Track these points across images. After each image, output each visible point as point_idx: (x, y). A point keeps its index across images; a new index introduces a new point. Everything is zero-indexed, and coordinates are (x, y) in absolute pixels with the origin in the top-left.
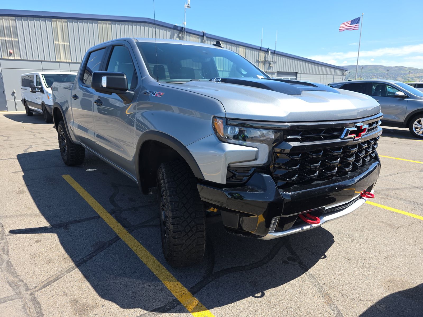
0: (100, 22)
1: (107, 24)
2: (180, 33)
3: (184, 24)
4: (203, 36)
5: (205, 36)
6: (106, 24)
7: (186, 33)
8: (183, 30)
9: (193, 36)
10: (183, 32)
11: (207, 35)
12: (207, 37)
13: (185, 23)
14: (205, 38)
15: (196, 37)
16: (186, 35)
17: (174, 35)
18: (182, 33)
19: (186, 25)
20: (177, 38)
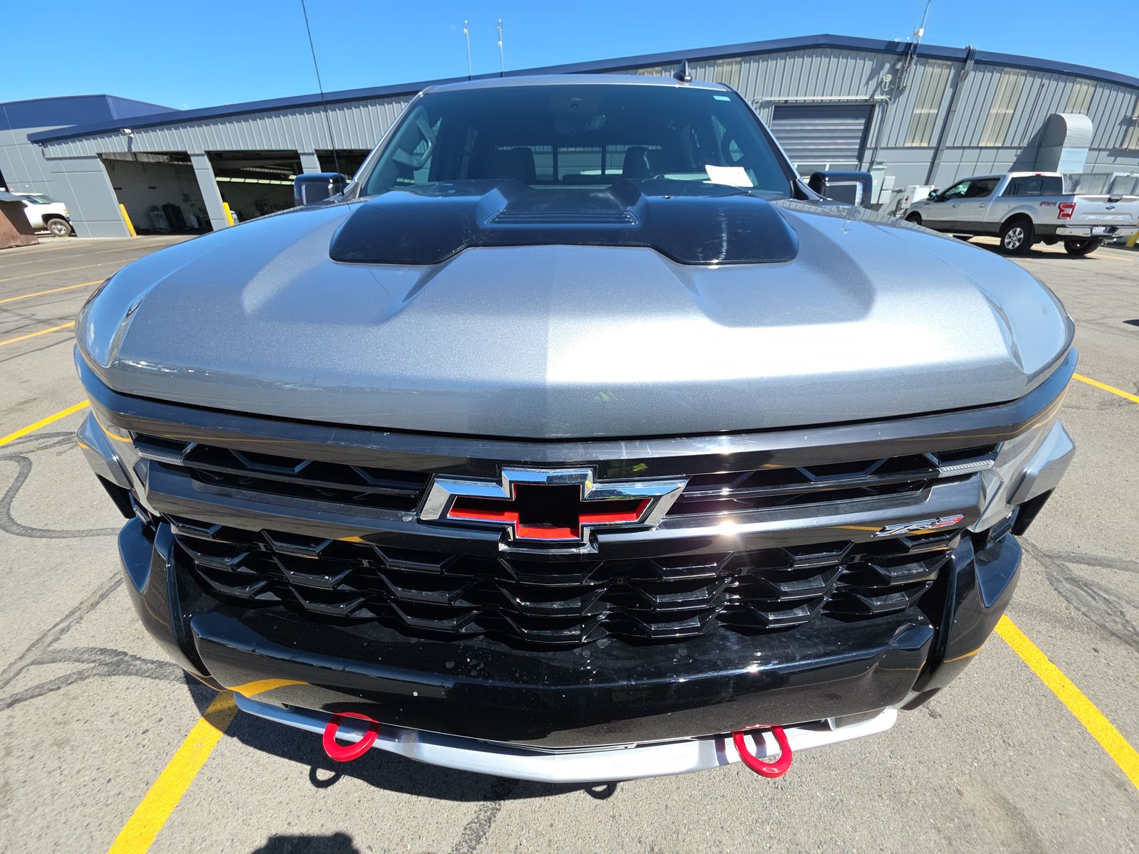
0: (720, 61)
1: (734, 64)
2: (899, 60)
3: (916, 34)
4: (965, 61)
5: (971, 59)
6: (731, 64)
7: (915, 57)
8: (910, 52)
9: (935, 63)
10: (909, 56)
11: (977, 57)
12: (977, 62)
13: (921, 32)
14: (970, 64)
15: (941, 66)
16: (916, 65)
17: (882, 67)
18: (906, 60)
19: (922, 36)
20: (888, 73)
